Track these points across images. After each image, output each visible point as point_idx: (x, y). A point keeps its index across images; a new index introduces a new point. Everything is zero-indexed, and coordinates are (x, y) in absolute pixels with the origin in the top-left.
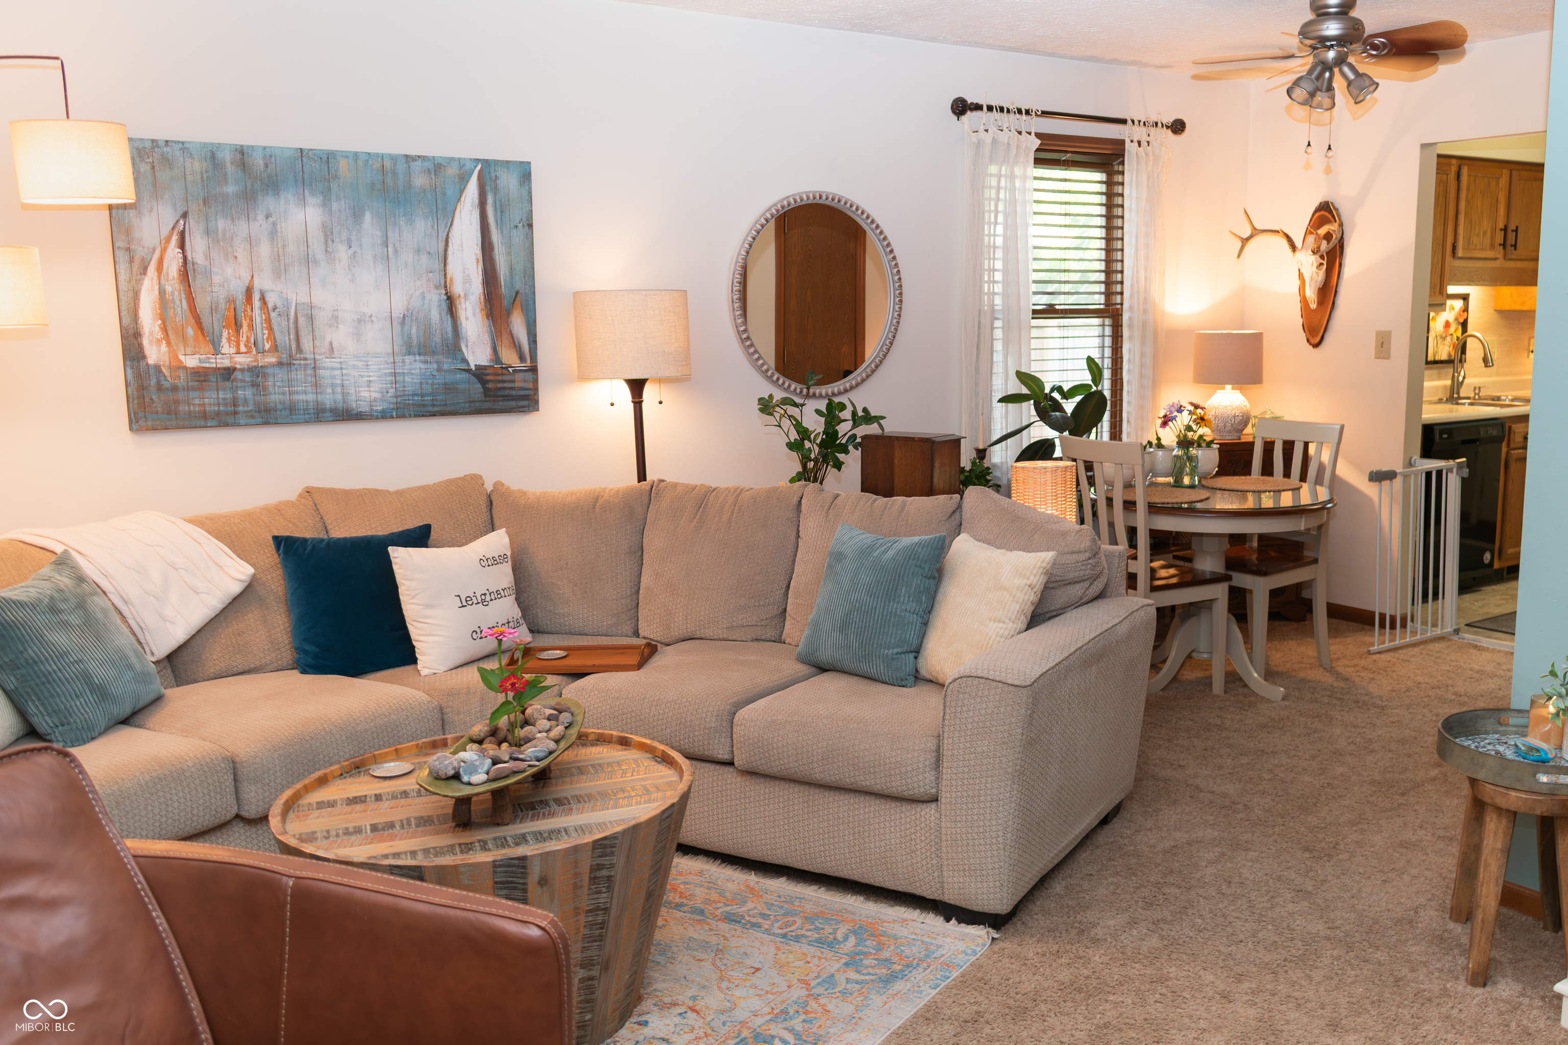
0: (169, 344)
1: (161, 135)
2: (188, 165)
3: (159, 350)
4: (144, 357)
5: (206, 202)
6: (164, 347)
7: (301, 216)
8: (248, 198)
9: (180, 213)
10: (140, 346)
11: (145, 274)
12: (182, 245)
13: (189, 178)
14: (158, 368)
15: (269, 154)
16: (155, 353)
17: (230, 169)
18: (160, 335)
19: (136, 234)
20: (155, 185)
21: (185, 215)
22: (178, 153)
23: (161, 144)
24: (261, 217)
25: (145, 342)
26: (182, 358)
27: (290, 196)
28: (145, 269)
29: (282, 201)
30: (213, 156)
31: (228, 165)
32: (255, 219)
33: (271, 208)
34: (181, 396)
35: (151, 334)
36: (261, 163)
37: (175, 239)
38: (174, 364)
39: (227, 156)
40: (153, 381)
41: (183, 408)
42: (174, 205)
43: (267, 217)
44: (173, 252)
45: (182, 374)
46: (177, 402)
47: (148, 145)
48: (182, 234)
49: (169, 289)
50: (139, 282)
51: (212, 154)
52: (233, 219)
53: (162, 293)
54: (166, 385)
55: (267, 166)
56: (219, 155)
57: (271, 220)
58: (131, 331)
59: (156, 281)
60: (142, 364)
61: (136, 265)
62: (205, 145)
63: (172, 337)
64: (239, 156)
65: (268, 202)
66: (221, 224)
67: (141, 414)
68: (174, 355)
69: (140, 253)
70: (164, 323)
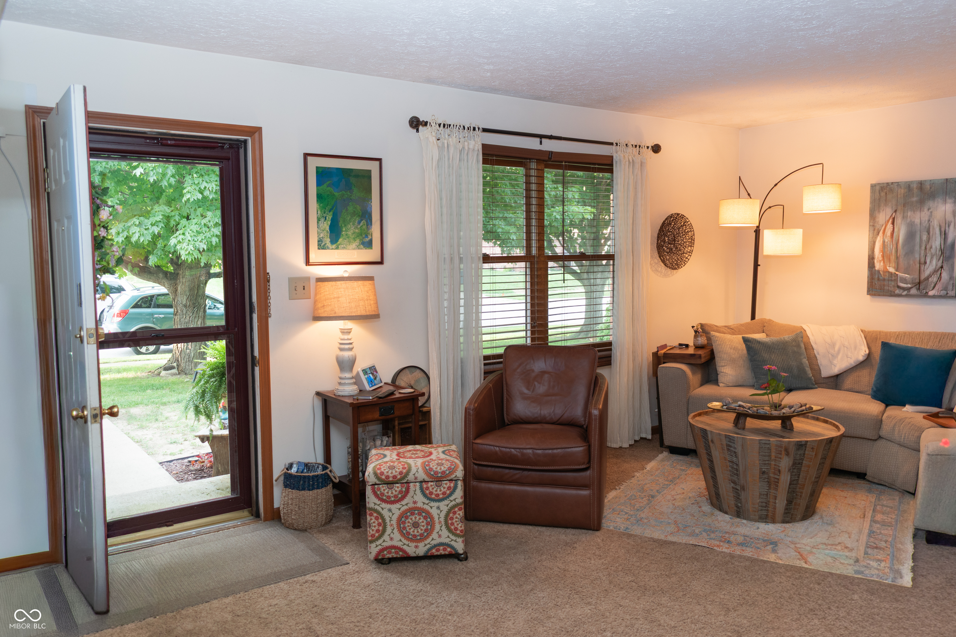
0: (884, 262)
1: (890, 180)
2: (899, 191)
3: (880, 264)
4: (874, 267)
5: (904, 205)
6: (882, 264)
7: (943, 208)
8: (922, 202)
9: (894, 210)
10: (874, 262)
11: (878, 235)
12: (893, 223)
13: (899, 196)
14: (879, 271)
15: (932, 183)
16: (878, 266)
17: (915, 191)
18: (881, 259)
19: (877, 220)
20: (886, 201)
21: (895, 211)
22: (896, 187)
23: (890, 184)
24: (926, 210)
25: (876, 261)
26: (888, 268)
27: (939, 200)
28: (879, 233)
29: (936, 202)
30: (909, 186)
31: (915, 189)
32: (923, 211)
33: (931, 205)
34: (886, 283)
35: (878, 258)
36: (928, 187)
37: (891, 220)
38: (885, 270)
39: (915, 186)
40: (877, 276)
41: (886, 288)
42: (892, 207)
43: (928, 210)
44: (890, 226)
45: (887, 274)
46: (884, 285)
47: (885, 185)
48: (894, 219)
49: (886, 240)
50: (876, 238)
51: (908, 186)
52: (914, 212)
53: (884, 242)
54: (881, 278)
55: (931, 188)
56: (912, 186)
57: (930, 211)
58: (871, 257)
59: (882, 238)
60: (874, 269)
61: (876, 231)
62: (906, 182)
63: (885, 259)
64: (919, 185)
65: (931, 204)
66: (909, 214)
67: (871, 289)
68: (885, 267)
69: (878, 227)
70: (883, 254)
